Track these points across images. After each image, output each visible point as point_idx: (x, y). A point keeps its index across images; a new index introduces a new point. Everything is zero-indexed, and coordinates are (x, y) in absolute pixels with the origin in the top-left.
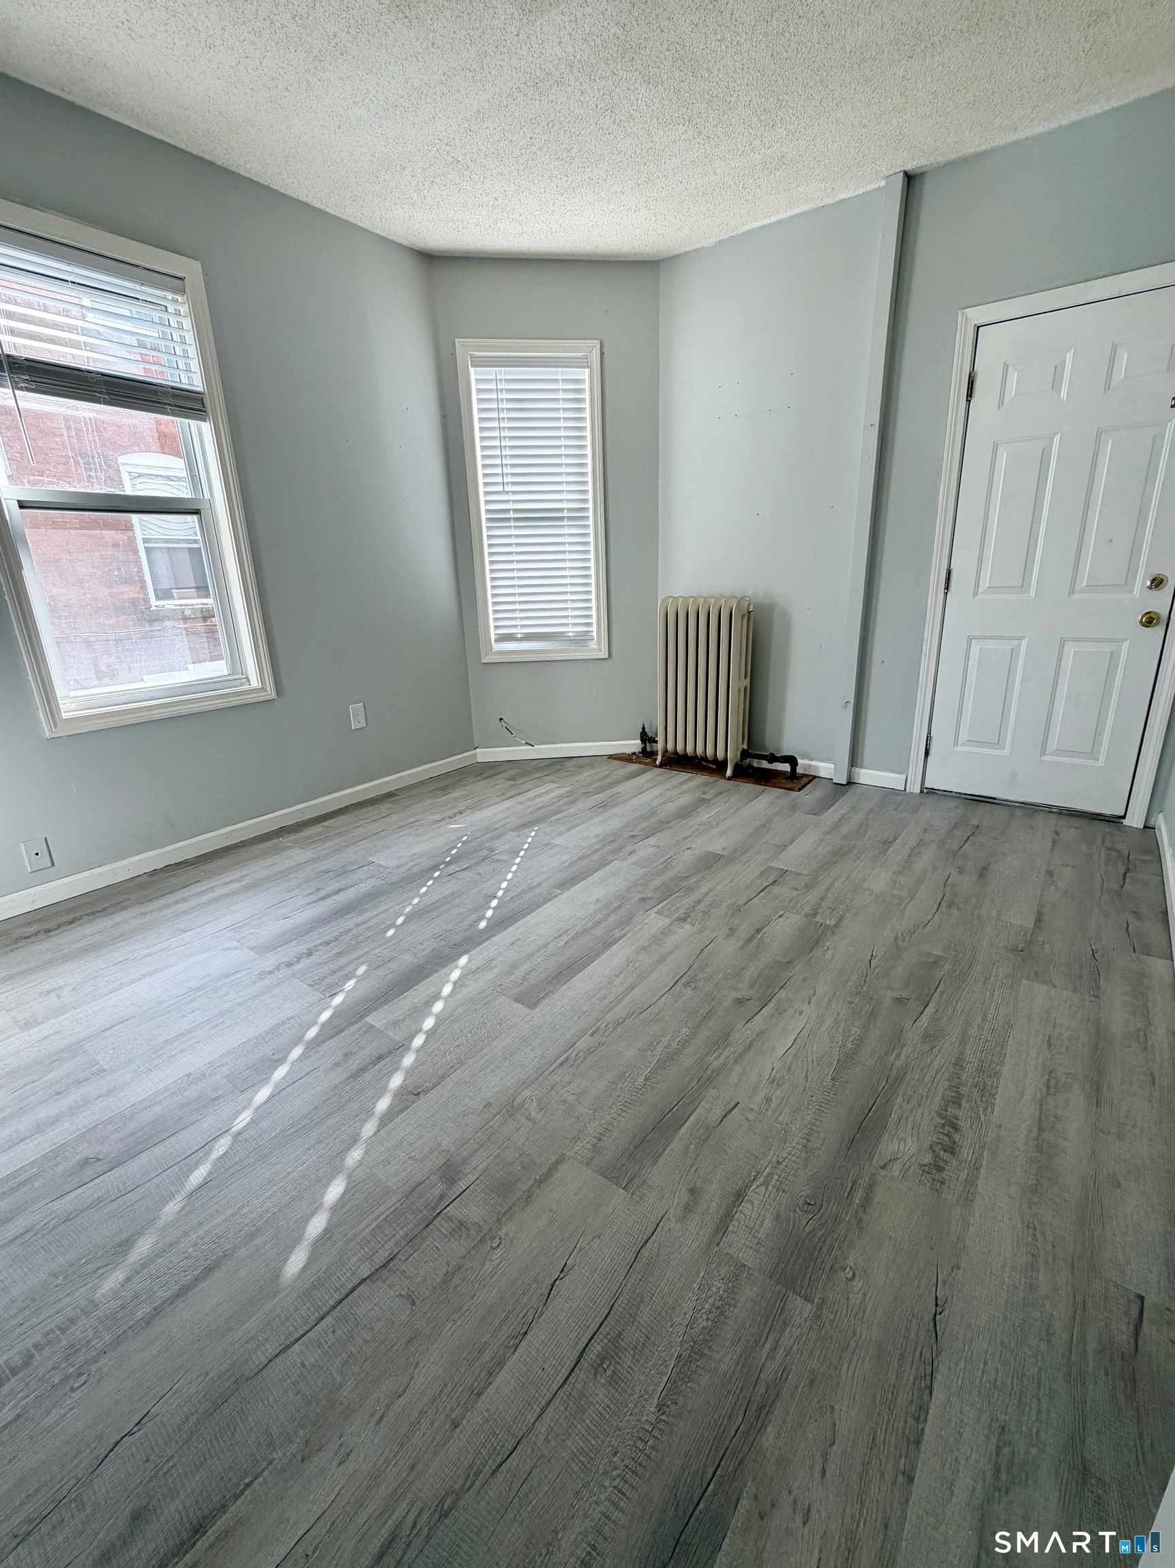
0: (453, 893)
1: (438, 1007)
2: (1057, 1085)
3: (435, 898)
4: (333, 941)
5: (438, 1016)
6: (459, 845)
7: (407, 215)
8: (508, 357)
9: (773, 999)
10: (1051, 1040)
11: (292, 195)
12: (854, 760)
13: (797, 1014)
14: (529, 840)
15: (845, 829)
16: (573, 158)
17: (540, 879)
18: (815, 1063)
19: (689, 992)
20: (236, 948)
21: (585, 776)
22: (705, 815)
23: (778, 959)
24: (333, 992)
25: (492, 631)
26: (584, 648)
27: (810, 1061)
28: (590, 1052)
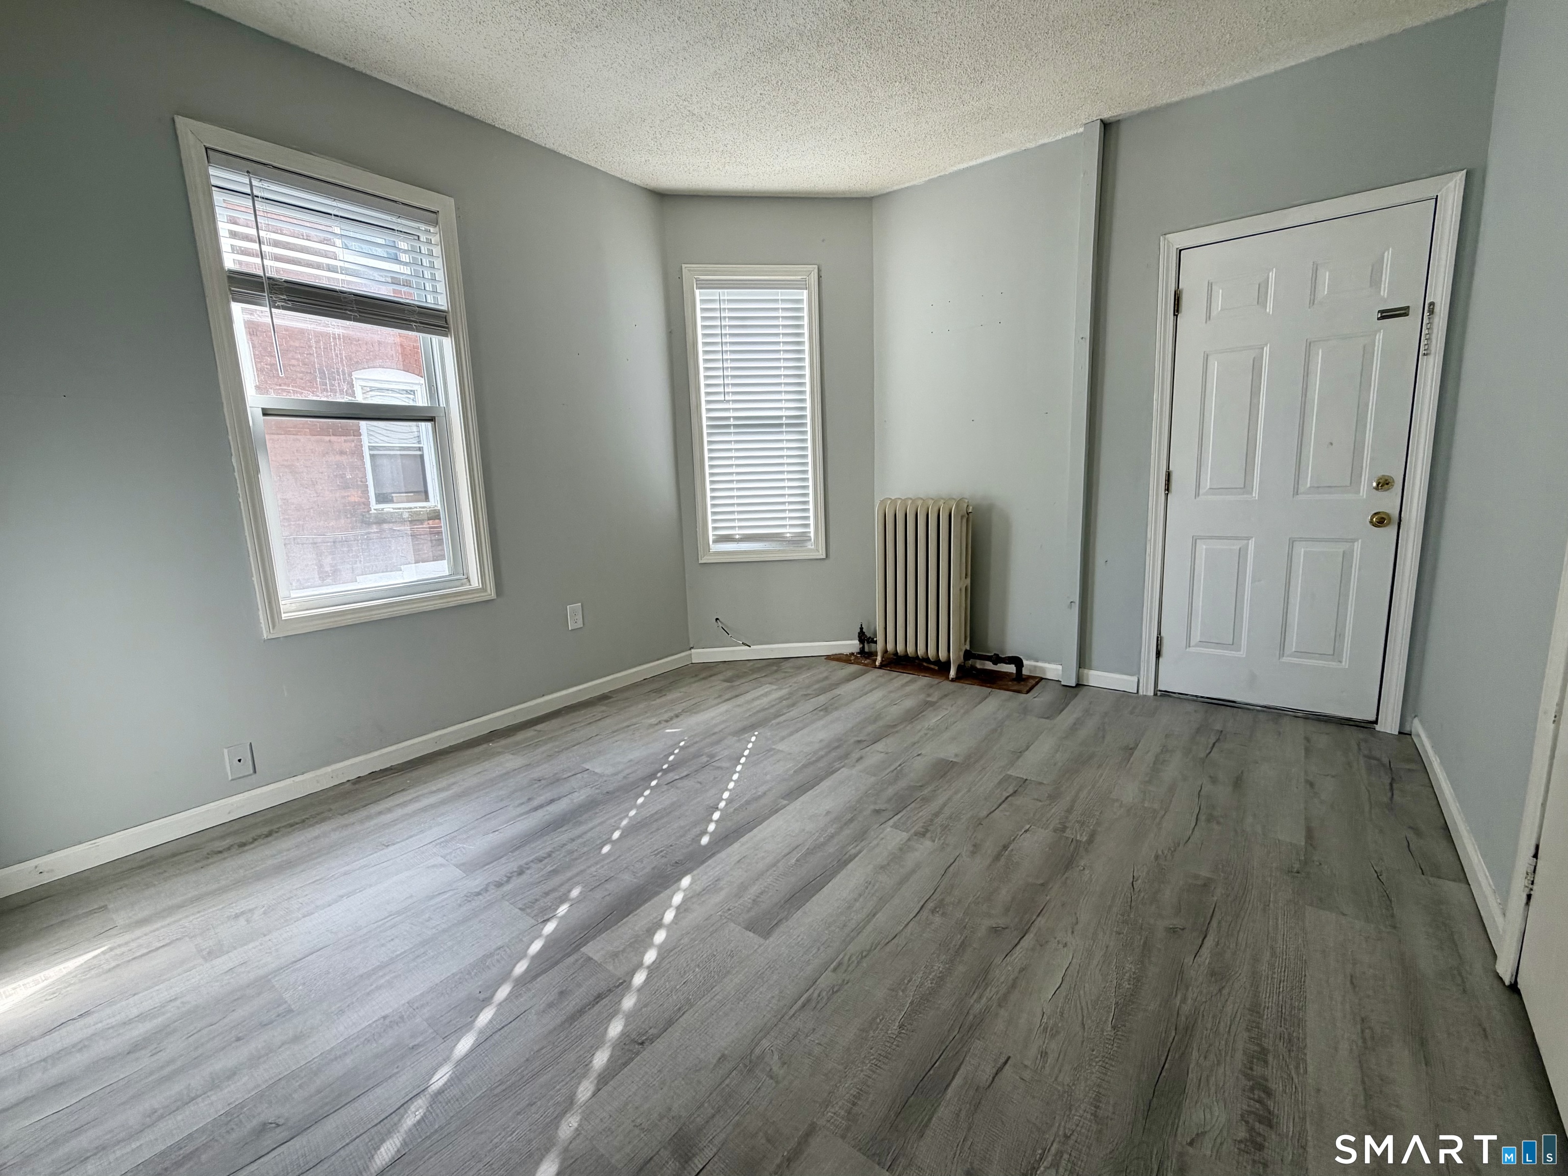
0: (673, 804)
1: (660, 937)
2: (1373, 1038)
3: (652, 809)
4: (545, 858)
5: (660, 947)
6: (676, 751)
7: (643, 160)
8: (732, 280)
9: (1032, 929)
10: (1354, 980)
11: (540, 143)
12: (1083, 661)
13: (1060, 946)
14: (750, 746)
15: (1083, 733)
16: (798, 111)
17: (761, 790)
18: (1090, 1007)
19: (937, 919)
20: (442, 865)
21: (804, 678)
22: (933, 719)
23: (1030, 880)
24: (546, 917)
25: (711, 533)
26: (800, 549)
27: (1084, 1004)
28: (834, 991)
